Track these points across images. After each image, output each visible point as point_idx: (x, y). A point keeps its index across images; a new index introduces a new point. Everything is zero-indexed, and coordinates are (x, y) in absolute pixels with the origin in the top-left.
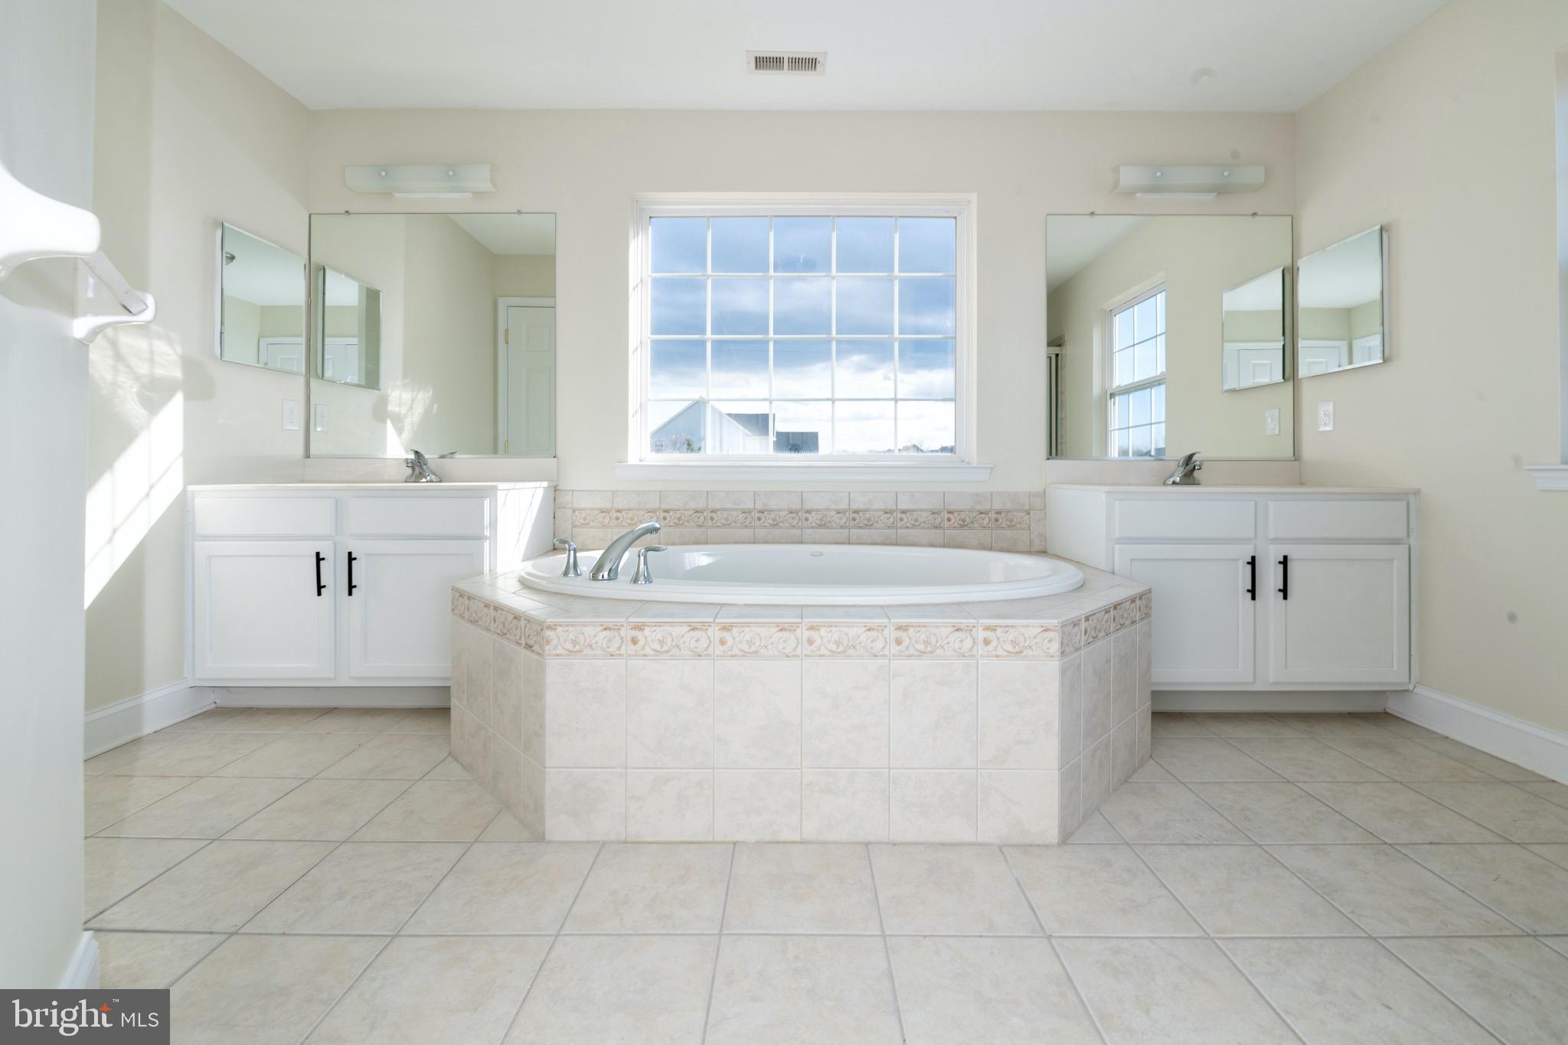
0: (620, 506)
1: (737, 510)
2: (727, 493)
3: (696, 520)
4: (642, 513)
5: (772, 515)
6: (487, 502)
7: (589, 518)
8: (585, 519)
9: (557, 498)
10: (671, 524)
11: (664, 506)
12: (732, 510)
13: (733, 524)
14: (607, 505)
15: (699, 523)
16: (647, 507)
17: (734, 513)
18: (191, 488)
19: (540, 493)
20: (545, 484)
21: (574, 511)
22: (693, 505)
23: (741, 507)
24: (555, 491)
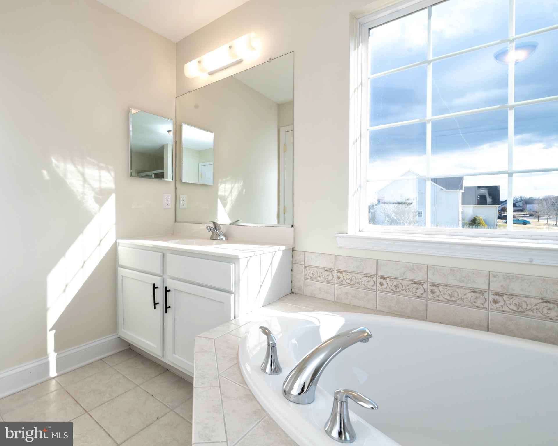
0: (341, 268)
1: (465, 288)
2: (452, 270)
3: (414, 291)
4: (360, 276)
5: (516, 300)
6: (233, 266)
7: (316, 274)
8: (313, 274)
9: (294, 256)
10: (388, 290)
11: (380, 273)
12: (457, 287)
13: (459, 301)
14: (331, 266)
15: (418, 294)
16: (365, 272)
17: (461, 291)
18: (118, 241)
19: (279, 255)
20: (283, 248)
21: (305, 267)
22: (410, 276)
23: (470, 285)
24: (293, 251)
